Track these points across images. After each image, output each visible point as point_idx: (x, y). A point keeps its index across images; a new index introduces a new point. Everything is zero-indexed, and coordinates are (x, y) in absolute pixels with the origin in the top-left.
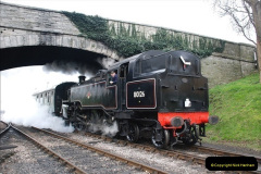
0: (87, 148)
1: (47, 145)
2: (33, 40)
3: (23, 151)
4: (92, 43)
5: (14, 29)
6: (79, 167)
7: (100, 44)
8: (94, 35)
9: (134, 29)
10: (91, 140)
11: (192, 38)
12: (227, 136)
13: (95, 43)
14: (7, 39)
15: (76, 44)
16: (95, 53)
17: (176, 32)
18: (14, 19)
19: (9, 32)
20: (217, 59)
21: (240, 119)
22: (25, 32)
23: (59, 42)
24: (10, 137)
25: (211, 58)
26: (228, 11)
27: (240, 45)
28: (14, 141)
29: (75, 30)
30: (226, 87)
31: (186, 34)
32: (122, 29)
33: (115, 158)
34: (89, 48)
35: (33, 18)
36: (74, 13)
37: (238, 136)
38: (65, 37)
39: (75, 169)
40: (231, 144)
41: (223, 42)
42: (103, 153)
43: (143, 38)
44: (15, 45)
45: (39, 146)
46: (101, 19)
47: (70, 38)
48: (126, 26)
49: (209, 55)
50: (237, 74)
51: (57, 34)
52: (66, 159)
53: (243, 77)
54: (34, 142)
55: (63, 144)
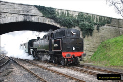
0: (46, 69)
1: (27, 67)
2: (21, 19)
3: (17, 70)
4: (48, 20)
5: (12, 14)
6: (43, 78)
7: (52, 20)
8: (49, 16)
9: (68, 13)
10: (48, 65)
11: (96, 17)
12: (113, 63)
13: (50, 20)
14: (9, 18)
15: (41, 20)
16: (50, 25)
17: (88, 14)
18: (12, 9)
19: (10, 15)
20: (108, 27)
21: (119, 55)
22: (17, 15)
23: (33, 19)
24: (11, 63)
25: (105, 26)
26: (113, 3)
27: (119, 20)
28: (12, 65)
29: (40, 14)
30: (112, 40)
31: (93, 15)
32: (62, 13)
33: (59, 74)
34: (47, 22)
35: (21, 8)
36: (40, 6)
37: (118, 63)
38: (36, 17)
39: (41, 79)
40: (115, 68)
41: (111, 19)
42: (54, 72)
43: (72, 17)
44: (13, 21)
45: (24, 68)
46: (52, 8)
47: (38, 18)
48: (64, 12)
49: (104, 25)
50: (118, 33)
51: (32, 16)
52: (36, 74)
53: (120, 35)
54: (22, 66)
55: (35, 67)
